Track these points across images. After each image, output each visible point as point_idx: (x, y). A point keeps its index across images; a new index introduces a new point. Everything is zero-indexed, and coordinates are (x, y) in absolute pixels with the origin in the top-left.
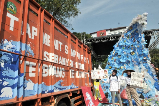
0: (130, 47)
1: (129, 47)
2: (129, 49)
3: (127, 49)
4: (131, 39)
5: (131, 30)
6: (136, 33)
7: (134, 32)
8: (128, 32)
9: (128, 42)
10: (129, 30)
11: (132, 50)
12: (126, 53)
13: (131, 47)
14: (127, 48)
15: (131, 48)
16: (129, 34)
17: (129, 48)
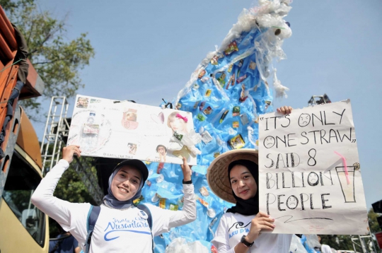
0: (227, 117)
1: (223, 116)
2: (223, 126)
3: (216, 124)
4: (230, 87)
5: (231, 55)
6: (248, 71)
7: (242, 61)
8: (220, 60)
9: (218, 95)
10: (226, 54)
11: (235, 129)
12: (213, 139)
13: (230, 115)
14: (215, 120)
15: (230, 123)
16: (225, 66)
17: (222, 122)
